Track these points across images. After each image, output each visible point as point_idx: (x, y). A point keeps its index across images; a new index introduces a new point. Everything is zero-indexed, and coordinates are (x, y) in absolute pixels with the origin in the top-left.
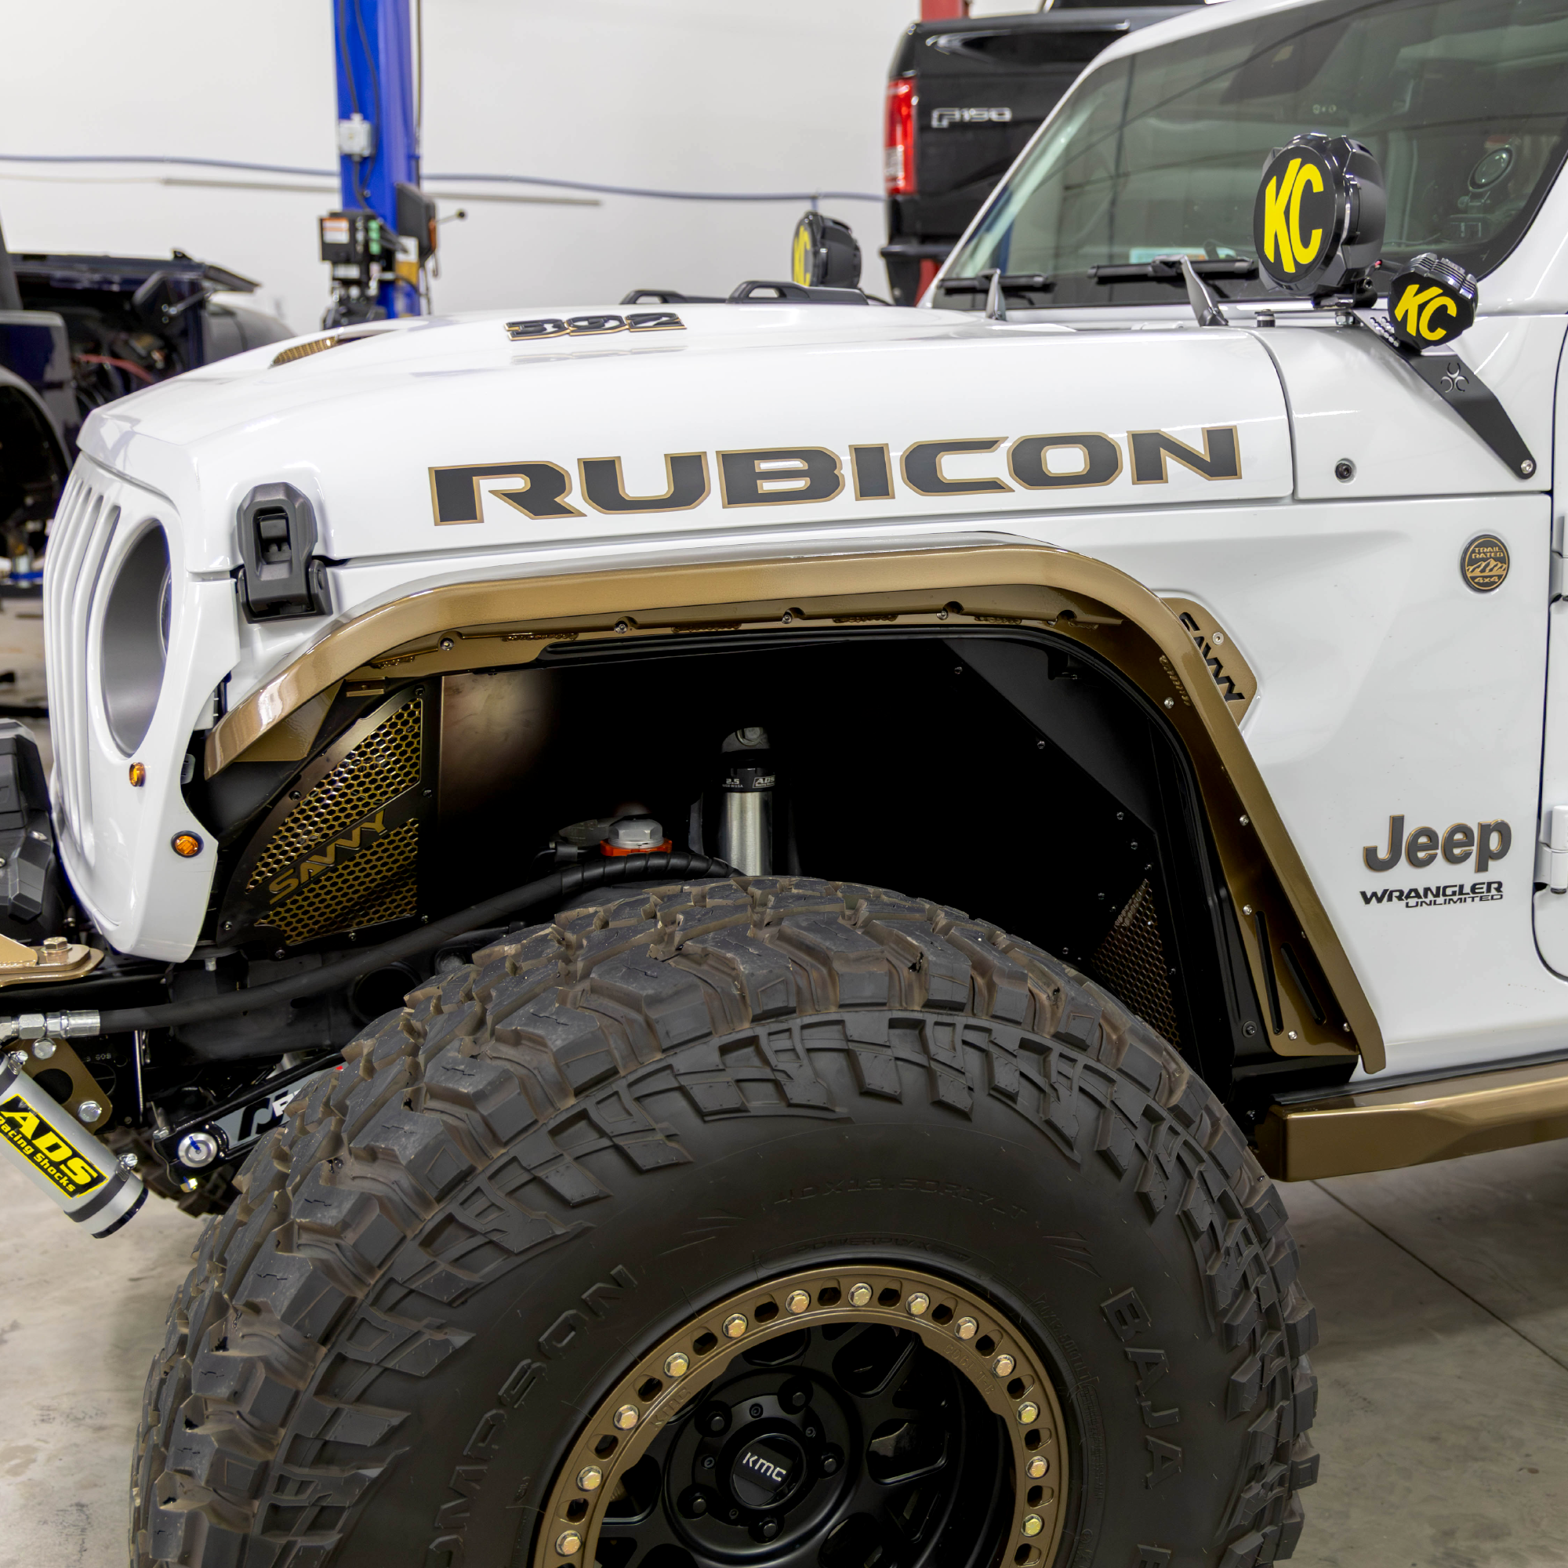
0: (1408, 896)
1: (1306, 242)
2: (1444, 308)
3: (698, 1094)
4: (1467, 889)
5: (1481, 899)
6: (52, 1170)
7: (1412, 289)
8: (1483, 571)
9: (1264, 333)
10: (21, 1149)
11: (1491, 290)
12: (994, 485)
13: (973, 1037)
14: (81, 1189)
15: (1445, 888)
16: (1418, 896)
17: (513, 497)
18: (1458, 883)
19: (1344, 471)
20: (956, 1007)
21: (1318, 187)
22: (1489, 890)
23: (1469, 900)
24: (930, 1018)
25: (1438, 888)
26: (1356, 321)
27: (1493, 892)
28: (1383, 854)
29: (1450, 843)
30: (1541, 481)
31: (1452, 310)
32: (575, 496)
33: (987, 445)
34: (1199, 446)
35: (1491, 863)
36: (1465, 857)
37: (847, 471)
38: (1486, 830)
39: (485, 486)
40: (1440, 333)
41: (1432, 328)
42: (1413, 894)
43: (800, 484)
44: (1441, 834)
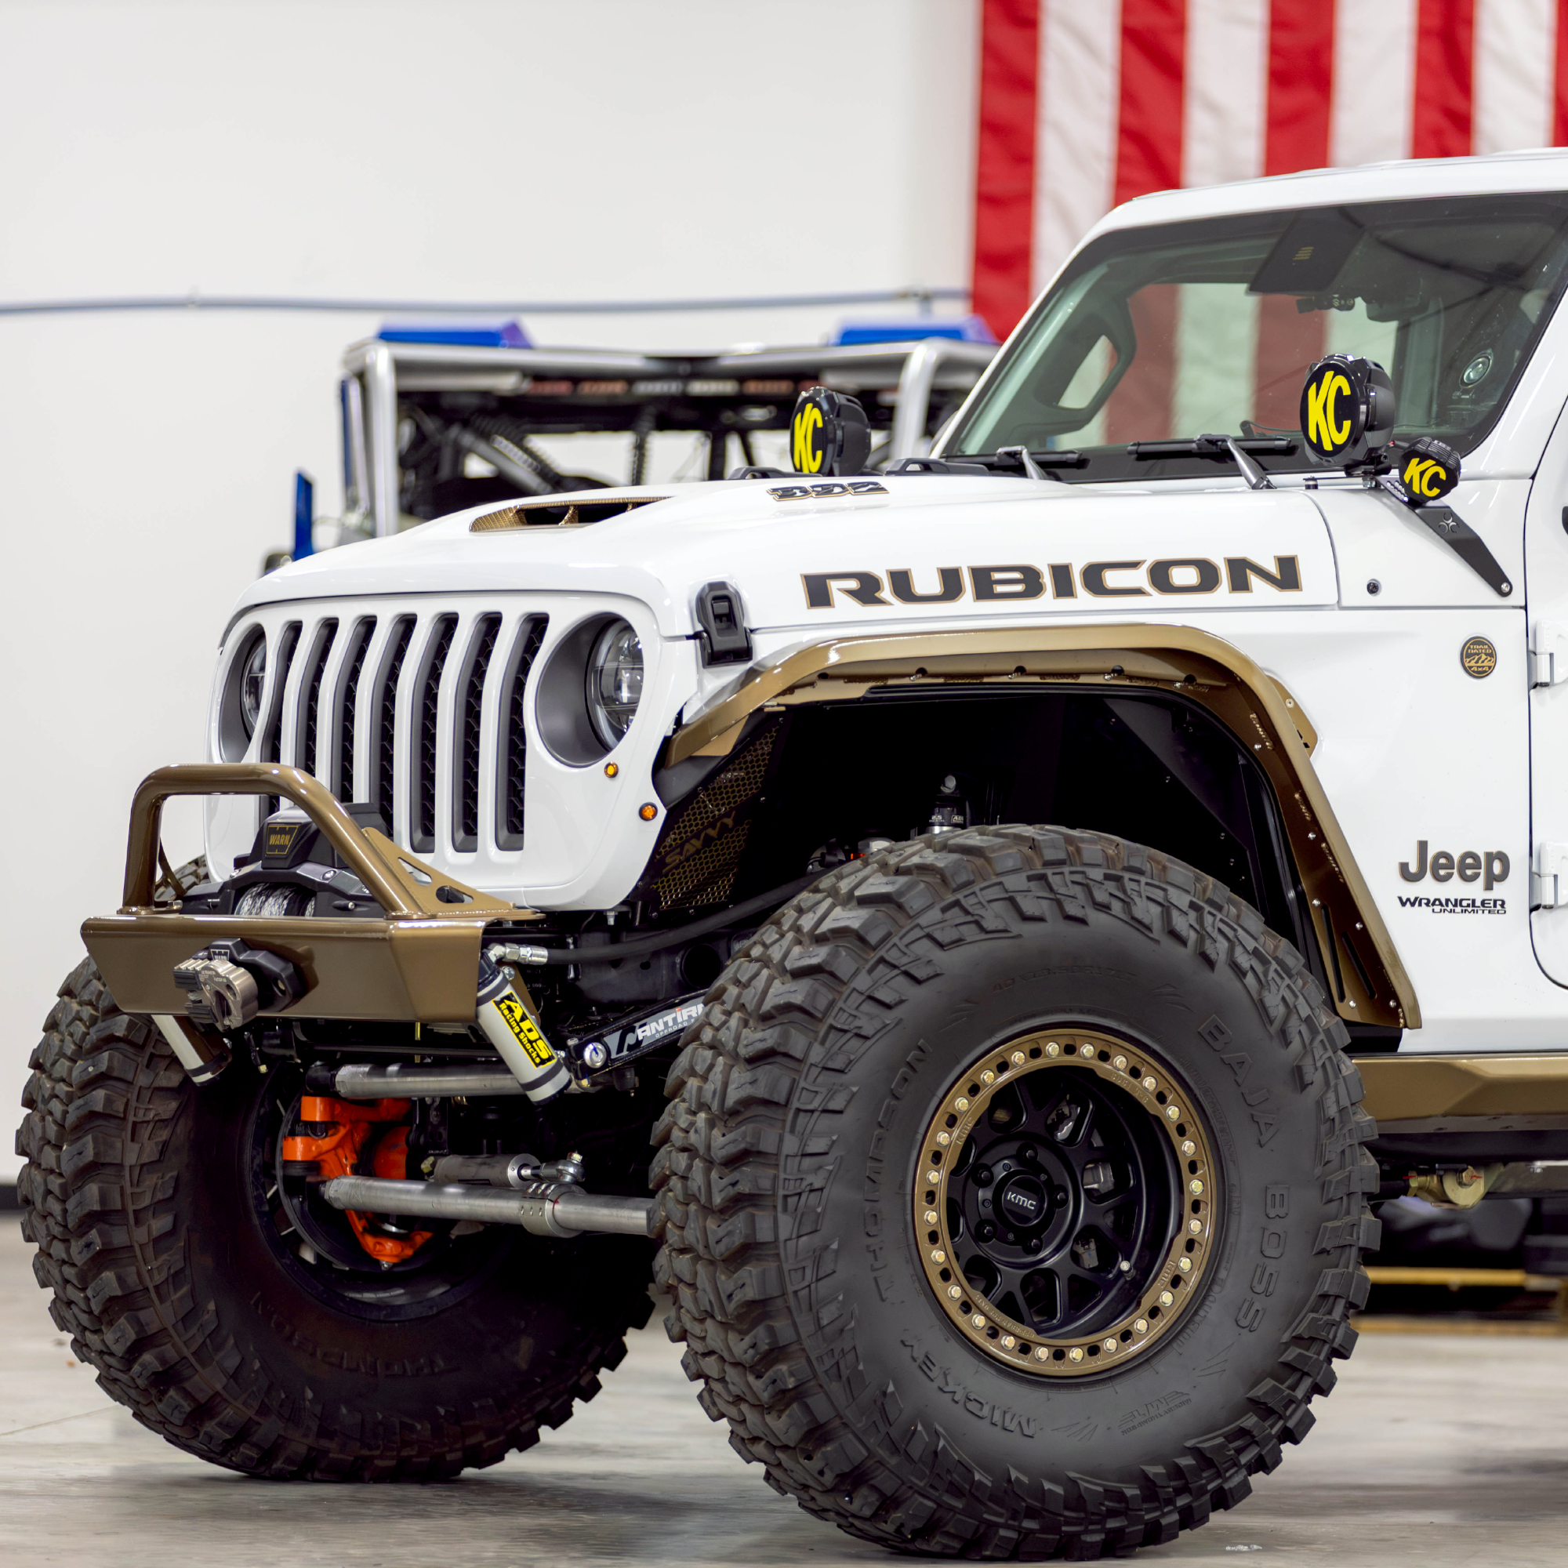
0: (1434, 904)
1: (1339, 429)
2: (1437, 474)
4: (1478, 903)
5: (1489, 912)
6: (528, 1046)
7: (1415, 461)
8: (1477, 662)
9: (1312, 493)
10: (512, 1028)
12: (1138, 592)
14: (543, 1062)
15: (1461, 900)
16: (1441, 904)
17: (851, 592)
18: (1471, 898)
19: (1373, 588)
21: (1347, 391)
22: (1495, 906)
23: (1480, 912)
25: (1456, 900)
26: (1378, 485)
27: (1499, 907)
28: (1413, 868)
29: (1463, 866)
30: (1517, 598)
31: (1443, 476)
32: (886, 593)
33: (1134, 565)
34: (1272, 568)
35: (1496, 885)
36: (1475, 877)
37: (1047, 580)
38: (1491, 857)
39: (834, 586)
40: (1436, 491)
41: (1430, 488)
42: (1437, 903)
43: (1019, 588)
44: (1456, 858)
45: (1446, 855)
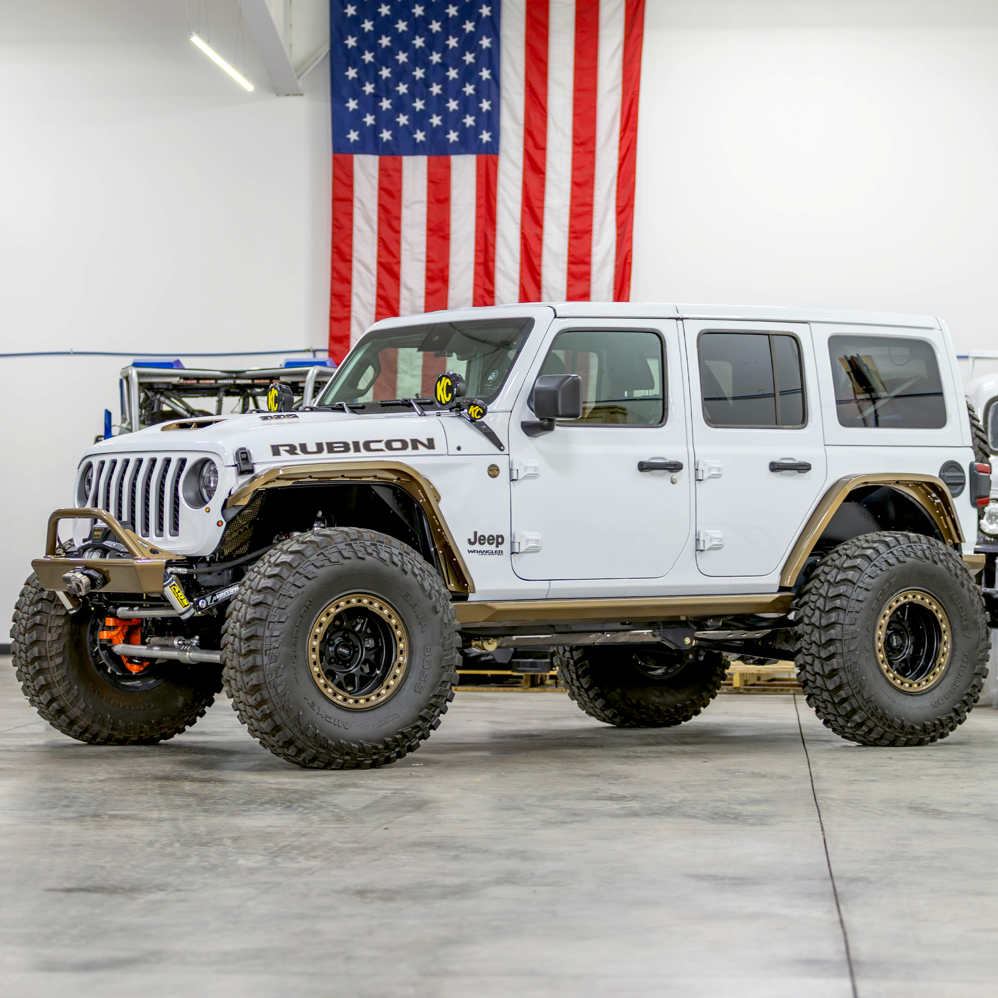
0: (479, 552)
1: (447, 397)
2: (479, 411)
3: (316, 564)
4: (494, 552)
5: (498, 555)
7: (472, 407)
8: (493, 473)
9: (438, 417)
11: (490, 408)
12: (382, 450)
13: (362, 545)
17: (287, 451)
18: (492, 550)
19: (459, 448)
20: (357, 539)
21: (450, 384)
22: (499, 552)
23: (495, 554)
24: (352, 543)
25: (487, 551)
26: (460, 414)
27: (501, 553)
28: (472, 540)
29: (489, 540)
30: (506, 452)
31: (482, 411)
32: (298, 451)
33: (379, 441)
34: (426, 442)
35: (499, 546)
36: (493, 543)
37: (351, 446)
38: (498, 536)
39: (281, 449)
40: (479, 417)
41: (477, 415)
42: (481, 552)
43: (342, 449)
44: (487, 537)
45: (484, 536)
